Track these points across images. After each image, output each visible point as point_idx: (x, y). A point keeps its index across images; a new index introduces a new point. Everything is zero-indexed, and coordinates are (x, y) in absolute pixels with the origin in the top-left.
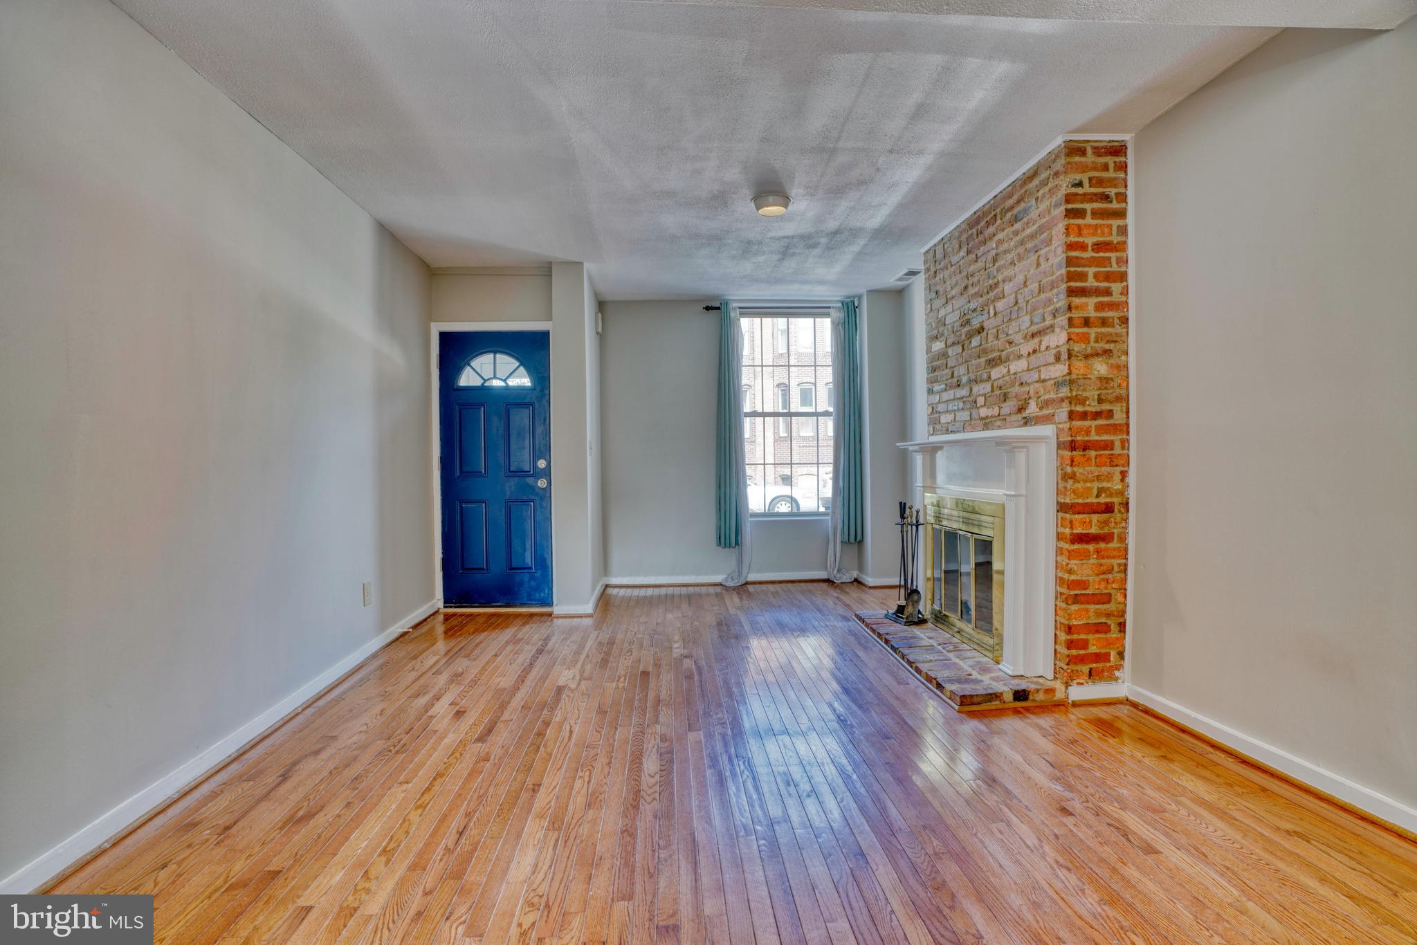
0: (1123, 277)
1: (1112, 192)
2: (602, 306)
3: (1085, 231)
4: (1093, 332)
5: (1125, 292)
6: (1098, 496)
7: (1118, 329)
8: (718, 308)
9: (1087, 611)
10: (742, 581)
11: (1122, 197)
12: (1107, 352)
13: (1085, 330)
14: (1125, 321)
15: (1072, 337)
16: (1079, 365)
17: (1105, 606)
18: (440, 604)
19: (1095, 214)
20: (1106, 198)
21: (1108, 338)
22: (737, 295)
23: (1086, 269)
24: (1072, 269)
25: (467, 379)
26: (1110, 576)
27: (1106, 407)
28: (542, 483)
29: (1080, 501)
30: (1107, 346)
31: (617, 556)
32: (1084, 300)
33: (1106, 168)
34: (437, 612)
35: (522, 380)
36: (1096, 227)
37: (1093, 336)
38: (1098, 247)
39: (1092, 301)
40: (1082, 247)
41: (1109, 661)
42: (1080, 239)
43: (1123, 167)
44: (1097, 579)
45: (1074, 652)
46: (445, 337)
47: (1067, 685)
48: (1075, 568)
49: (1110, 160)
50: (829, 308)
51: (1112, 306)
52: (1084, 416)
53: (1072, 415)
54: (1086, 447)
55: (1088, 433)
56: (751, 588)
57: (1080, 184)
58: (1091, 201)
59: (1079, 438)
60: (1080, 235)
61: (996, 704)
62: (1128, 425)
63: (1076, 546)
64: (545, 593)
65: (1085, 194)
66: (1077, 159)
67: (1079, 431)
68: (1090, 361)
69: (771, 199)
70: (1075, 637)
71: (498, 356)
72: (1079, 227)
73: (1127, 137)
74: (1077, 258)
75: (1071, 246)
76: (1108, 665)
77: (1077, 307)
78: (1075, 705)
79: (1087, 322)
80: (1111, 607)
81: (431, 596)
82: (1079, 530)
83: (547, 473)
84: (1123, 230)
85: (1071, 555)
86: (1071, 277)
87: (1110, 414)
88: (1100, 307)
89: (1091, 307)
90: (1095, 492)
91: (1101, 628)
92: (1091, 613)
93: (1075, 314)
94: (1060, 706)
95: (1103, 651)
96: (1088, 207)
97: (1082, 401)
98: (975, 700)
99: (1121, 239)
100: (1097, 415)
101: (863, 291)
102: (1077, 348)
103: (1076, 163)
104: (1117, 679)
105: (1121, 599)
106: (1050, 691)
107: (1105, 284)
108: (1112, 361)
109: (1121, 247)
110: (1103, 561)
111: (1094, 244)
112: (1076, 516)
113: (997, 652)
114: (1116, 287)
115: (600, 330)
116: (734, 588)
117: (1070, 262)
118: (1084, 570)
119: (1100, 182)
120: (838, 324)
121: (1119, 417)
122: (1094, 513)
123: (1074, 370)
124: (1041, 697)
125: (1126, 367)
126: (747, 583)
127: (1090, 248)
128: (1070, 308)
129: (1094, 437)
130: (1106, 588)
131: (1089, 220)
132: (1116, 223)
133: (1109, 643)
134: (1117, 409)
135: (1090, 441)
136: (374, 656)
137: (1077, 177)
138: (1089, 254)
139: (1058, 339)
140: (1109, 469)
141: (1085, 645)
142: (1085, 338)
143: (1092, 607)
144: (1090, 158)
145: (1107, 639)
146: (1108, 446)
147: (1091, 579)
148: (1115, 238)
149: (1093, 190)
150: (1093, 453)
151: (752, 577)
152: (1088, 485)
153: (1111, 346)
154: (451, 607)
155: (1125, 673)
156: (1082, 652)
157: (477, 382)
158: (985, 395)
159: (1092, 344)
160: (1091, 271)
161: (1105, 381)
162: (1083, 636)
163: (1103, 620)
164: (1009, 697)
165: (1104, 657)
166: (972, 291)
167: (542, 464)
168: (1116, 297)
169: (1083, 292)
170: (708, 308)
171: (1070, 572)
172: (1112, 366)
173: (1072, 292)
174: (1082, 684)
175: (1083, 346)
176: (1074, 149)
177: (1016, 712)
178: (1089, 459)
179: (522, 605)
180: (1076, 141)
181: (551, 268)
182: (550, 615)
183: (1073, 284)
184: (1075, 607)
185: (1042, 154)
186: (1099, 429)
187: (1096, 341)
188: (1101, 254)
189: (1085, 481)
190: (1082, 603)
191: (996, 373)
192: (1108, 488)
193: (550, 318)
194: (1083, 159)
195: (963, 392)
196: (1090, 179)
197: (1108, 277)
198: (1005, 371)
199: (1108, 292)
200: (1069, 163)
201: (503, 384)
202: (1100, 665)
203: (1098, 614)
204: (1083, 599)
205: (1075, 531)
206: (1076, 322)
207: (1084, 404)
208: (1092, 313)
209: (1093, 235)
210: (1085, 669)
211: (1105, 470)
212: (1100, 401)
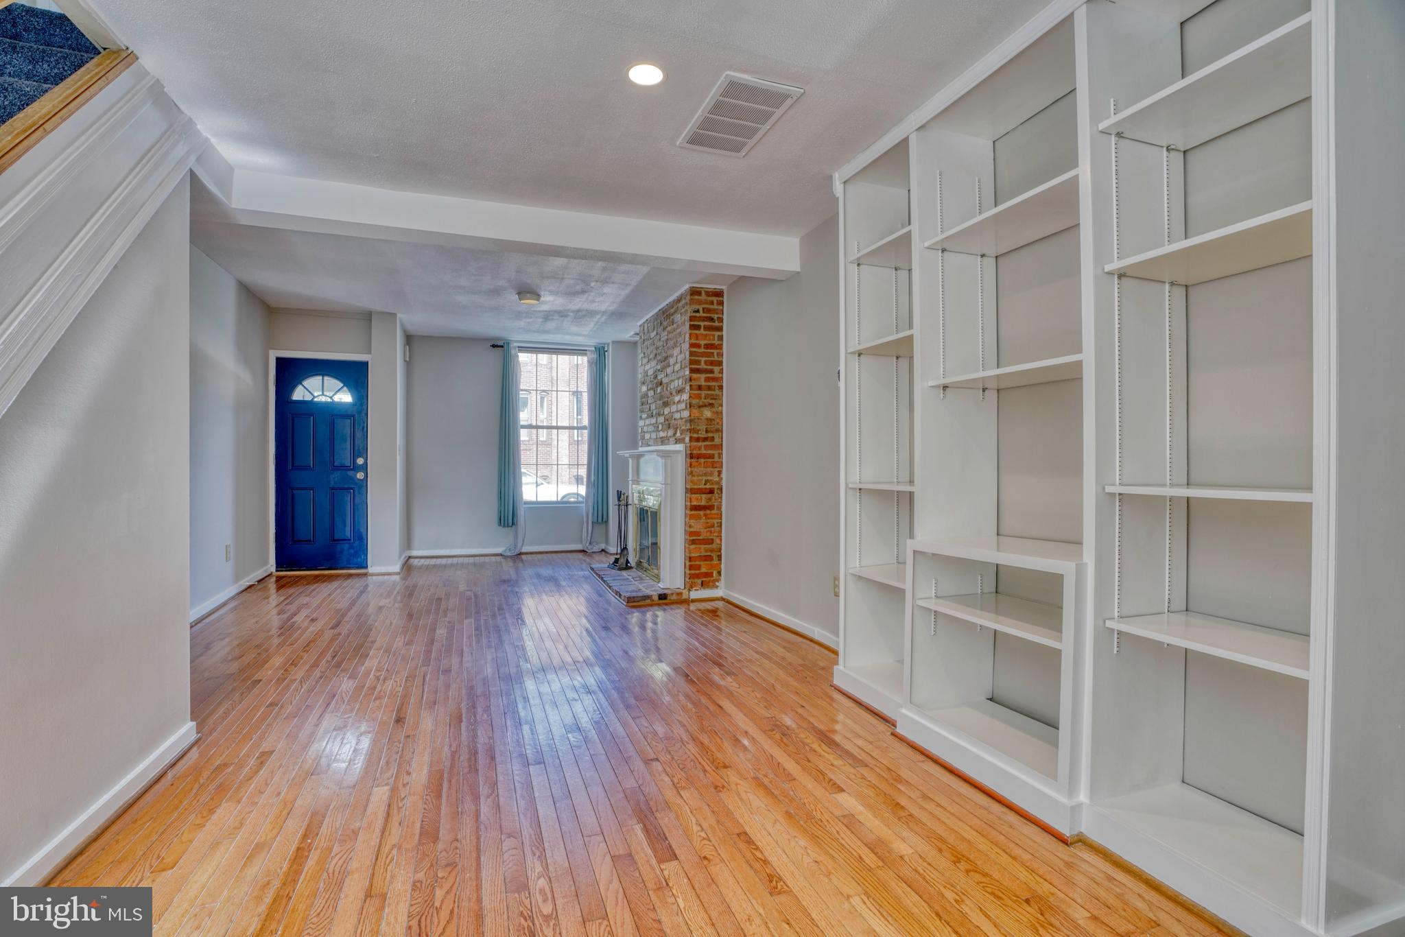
0: (720, 363)
1: (716, 316)
2: (409, 339)
3: (700, 337)
4: (703, 393)
5: (721, 372)
6: (705, 484)
7: (717, 392)
8: (502, 347)
9: (700, 548)
10: (517, 552)
11: (721, 320)
12: (711, 405)
13: (699, 392)
14: (721, 388)
15: (692, 395)
16: (696, 412)
17: (710, 546)
18: (273, 569)
19: (706, 328)
20: (712, 319)
21: (712, 397)
22: (516, 337)
23: (700, 358)
24: (693, 358)
25: (299, 394)
26: (713, 529)
27: (710, 435)
28: (360, 475)
29: (695, 487)
30: (711, 402)
31: (419, 532)
32: (699, 375)
33: (712, 303)
34: (270, 575)
35: (345, 397)
36: (706, 335)
37: (703, 396)
38: (707, 346)
39: (703, 376)
40: (698, 346)
41: (713, 576)
42: (697, 342)
43: (721, 303)
44: (705, 530)
45: (693, 572)
46: (281, 362)
47: (689, 590)
48: (693, 524)
49: (715, 299)
50: (586, 350)
51: (714, 379)
52: (698, 440)
53: (691, 439)
54: (699, 457)
55: (700, 449)
56: (523, 557)
57: (698, 311)
58: (704, 321)
59: (695, 452)
60: (697, 339)
61: (648, 601)
62: (722, 445)
63: (693, 512)
64: (361, 557)
65: (700, 317)
66: (697, 297)
67: (695, 448)
68: (702, 409)
69: (528, 295)
70: (693, 563)
71: (326, 378)
72: (696, 335)
73: (723, 287)
74: (695, 352)
75: (692, 345)
76: (712, 579)
77: (694, 379)
78: (693, 601)
79: (700, 388)
80: (714, 546)
81: (265, 562)
82: (695, 503)
83: (364, 468)
84: (721, 338)
85: (691, 517)
86: (691, 362)
87: (712, 439)
88: (707, 380)
89: (703, 380)
90: (704, 482)
91: (708, 558)
92: (702, 550)
93: (693, 383)
94: (687, 602)
95: (709, 571)
96: (702, 324)
97: (697, 431)
98: (636, 599)
99: (720, 342)
100: (705, 439)
101: (610, 341)
102: (694, 402)
103: (696, 300)
104: (717, 587)
105: (719, 542)
106: (680, 594)
107: (710, 367)
108: (714, 410)
109: (720, 347)
110: (708, 521)
111: (705, 345)
112: (693, 495)
113: (657, 578)
114: (716, 369)
115: (407, 359)
116: (511, 557)
117: (691, 354)
118: (698, 526)
119: (706, 310)
120: (592, 363)
121: (717, 441)
122: (703, 493)
123: (693, 415)
124: (674, 597)
125: (721, 413)
126: (520, 554)
127: (703, 347)
128: (691, 380)
129: (703, 451)
130: (710, 536)
131: (702, 331)
132: (717, 334)
133: (712, 567)
134: (716, 436)
135: (701, 454)
136: (232, 598)
137: (697, 307)
138: (702, 350)
139: (685, 396)
140: (712, 469)
141: (699, 567)
142: (698, 396)
143: (703, 546)
144: (703, 297)
145: (711, 565)
146: (712, 456)
147: (702, 530)
148: (716, 342)
149: (705, 315)
150: (703, 460)
151: (525, 549)
152: (700, 478)
153: (713, 401)
154: (282, 571)
155: (721, 584)
156: (697, 572)
157: (308, 398)
158: (662, 423)
159: (703, 400)
160: (703, 359)
161: (710, 420)
162: (697, 563)
163: (709, 554)
164: (656, 598)
165: (709, 575)
166: (659, 358)
167: (360, 461)
168: (716, 375)
169: (698, 371)
170: (494, 346)
171: (690, 527)
172: (714, 412)
173: (692, 371)
174: (698, 590)
175: (698, 401)
176: (695, 292)
177: (659, 605)
178: (700, 463)
179: (342, 568)
180: (697, 288)
181: (371, 315)
182: (365, 575)
183: (693, 366)
184: (693, 546)
185: (678, 294)
186: (706, 447)
187: (705, 399)
188: (709, 351)
189: (698, 476)
190: (697, 544)
191: (667, 411)
192: (711, 480)
193: (369, 352)
194: (700, 297)
195: (653, 421)
196: (703, 309)
197: (712, 363)
198: (669, 410)
199: (712, 371)
200: (692, 299)
201: (329, 400)
202: (708, 579)
203: (706, 550)
204: (697, 542)
205: (692, 504)
206: (694, 387)
207: (698, 433)
208: (703, 383)
209: (704, 340)
210: (699, 581)
211: (709, 470)
212: (707, 431)
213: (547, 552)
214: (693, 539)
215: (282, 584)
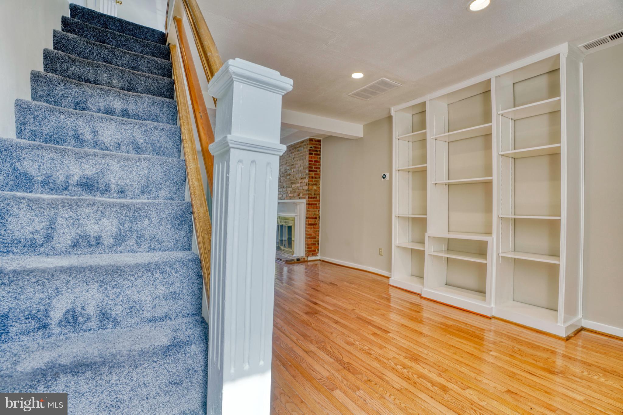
0: (319, 168)
1: (318, 150)
5: (320, 171)
7: (318, 179)
11: (320, 151)
12: (316, 184)
13: (312, 179)
14: (320, 178)
15: (309, 180)
16: (311, 187)
19: (315, 154)
20: (316, 151)
21: (316, 181)
26: (316, 233)
27: (316, 196)
29: (310, 216)
33: (317, 145)
36: (315, 157)
37: (313, 181)
38: (315, 161)
39: (313, 173)
40: (312, 161)
42: (312, 159)
43: (320, 145)
44: (314, 233)
45: (309, 250)
47: (307, 257)
49: (318, 143)
51: (317, 174)
52: (311, 198)
53: (309, 198)
54: (311, 204)
55: (312, 202)
57: (312, 147)
58: (314, 151)
61: (293, 262)
62: (320, 200)
63: (309, 226)
66: (311, 142)
67: (310, 201)
68: (313, 186)
70: (309, 246)
72: (311, 157)
73: (321, 139)
74: (311, 163)
75: (310, 161)
78: (309, 261)
79: (312, 177)
80: (316, 240)
82: (310, 223)
84: (320, 158)
85: (308, 228)
86: (310, 167)
87: (316, 198)
88: (315, 174)
89: (313, 174)
90: (313, 214)
91: (314, 244)
94: (307, 261)
95: (315, 249)
96: (313, 152)
97: (311, 195)
98: (289, 261)
99: (319, 160)
100: (314, 198)
102: (310, 183)
104: (317, 255)
105: (318, 237)
106: (304, 259)
107: (316, 170)
108: (317, 186)
109: (319, 162)
110: (315, 229)
112: (310, 220)
113: (293, 253)
114: (318, 170)
117: (309, 164)
118: (311, 231)
119: (315, 147)
121: (318, 198)
122: (313, 219)
123: (309, 188)
124: (302, 260)
125: (320, 188)
128: (309, 174)
129: (313, 202)
130: (315, 235)
131: (313, 155)
132: (318, 157)
133: (316, 247)
134: (318, 196)
137: (311, 146)
138: (313, 163)
139: (306, 180)
141: (311, 248)
142: (312, 181)
143: (312, 240)
144: (314, 142)
146: (316, 204)
147: (312, 233)
148: (318, 160)
149: (314, 149)
150: (313, 206)
153: (317, 183)
155: (319, 254)
156: (310, 250)
158: (290, 191)
160: (313, 166)
161: (316, 190)
162: (311, 246)
163: (315, 242)
164: (296, 260)
165: (315, 251)
166: (288, 164)
168: (318, 173)
169: (312, 171)
171: (308, 232)
172: (317, 187)
173: (310, 171)
174: (310, 257)
176: (311, 140)
177: (297, 263)
178: (312, 207)
180: (312, 138)
183: (310, 169)
184: (309, 240)
185: (305, 139)
186: (314, 201)
188: (316, 163)
189: (312, 212)
191: (293, 186)
192: (316, 214)
195: (285, 189)
197: (317, 168)
198: (295, 186)
199: (316, 171)
203: (314, 241)
204: (311, 238)
206: (310, 177)
208: (313, 176)
209: (314, 159)
210: (311, 253)
211: (315, 210)
212: (314, 195)
214: (309, 237)
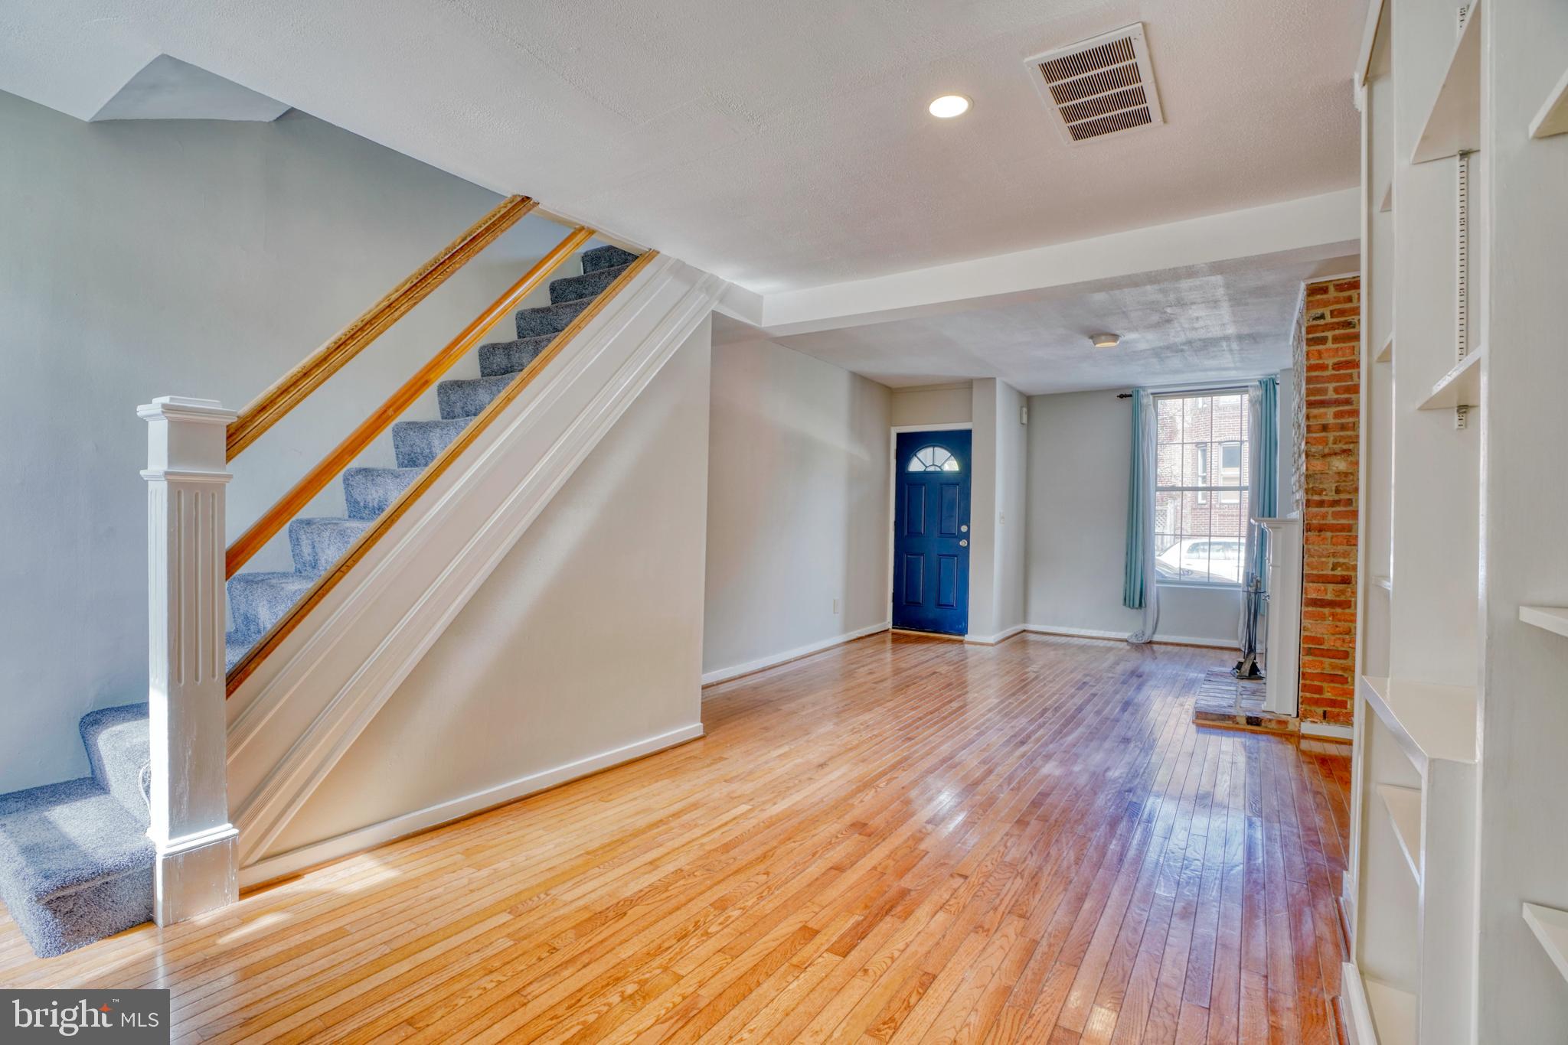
0: (1355, 389)
1: (1354, 319)
2: (1029, 402)
3: (1325, 355)
4: (1331, 436)
5: (1357, 401)
6: (1333, 569)
7: (1351, 432)
8: (1131, 396)
9: (1322, 663)
10: (1146, 639)
12: (1341, 452)
13: (1324, 434)
14: (1356, 425)
15: (1310, 440)
16: (1318, 465)
17: (1342, 661)
18: (890, 626)
19: (1336, 339)
20: (1341, 325)
21: (1347, 440)
22: (1147, 383)
23: (1326, 385)
24: (1311, 386)
25: (915, 466)
26: (1347, 637)
27: (1344, 496)
28: (963, 543)
29: (1315, 572)
30: (1345, 447)
31: (1036, 606)
32: (1322, 410)
34: (886, 631)
35: (951, 466)
36: (1337, 349)
37: (1331, 439)
38: (1338, 366)
39: (1330, 411)
40: (1323, 367)
41: (1346, 708)
42: (1321, 362)
43: (1356, 298)
44: (1333, 638)
45: (1310, 695)
46: (901, 437)
47: (1302, 720)
48: (1310, 626)
49: (1344, 294)
50: (1247, 386)
51: (1345, 414)
52: (1321, 504)
53: (1309, 503)
54: (1322, 529)
55: (1325, 517)
56: (1155, 647)
57: (1322, 317)
58: (1332, 329)
59: (1314, 522)
60: (1320, 358)
61: (1225, 722)
63: (1310, 609)
64: (961, 624)
65: (1326, 325)
66: (1319, 297)
67: (1316, 516)
68: (1328, 459)
69: (1103, 338)
70: (1312, 683)
71: (936, 448)
72: (1320, 351)
73: (1359, 274)
74: (1317, 377)
75: (1312, 368)
76: (1344, 711)
77: (1315, 417)
78: (1306, 737)
79: (1325, 428)
81: (884, 619)
82: (1316, 596)
83: (966, 536)
84: (1356, 351)
86: (1311, 392)
87: (1343, 503)
88: (1337, 415)
89: (1330, 416)
90: (1331, 566)
91: (1333, 678)
92: (1327, 665)
93: (1312, 422)
94: (1293, 735)
95: (1339, 698)
96: (1329, 334)
97: (1319, 491)
98: (1209, 717)
99: (1354, 357)
100: (1334, 503)
101: (1277, 370)
102: (1316, 449)
103: (1318, 301)
104: (1346, 723)
106: (1286, 723)
107: (1339, 396)
108: (1346, 459)
109: (1355, 364)
110: (1339, 624)
111: (1335, 364)
112: (1311, 584)
114: (1348, 398)
115: (1025, 420)
116: (1133, 644)
117: (1310, 380)
118: (1321, 629)
119: (1338, 313)
120: (1256, 401)
121: (1350, 505)
122: (1329, 583)
123: (1311, 468)
124: (1273, 725)
125: (1357, 463)
126: (1150, 642)
127: (1330, 368)
128: (1309, 418)
129: (1330, 521)
130: (1342, 646)
131: (1330, 345)
132: (1348, 346)
133: (1342, 692)
134: (1349, 498)
135: (1326, 524)
136: (838, 646)
137: (1319, 311)
138: (1330, 372)
140: (1346, 548)
141: (1318, 690)
142: (1322, 441)
143: (1327, 661)
144: (1332, 293)
145: (1343, 689)
146: (1341, 528)
147: (1326, 637)
148: (1350, 358)
149: (1333, 321)
150: (1329, 534)
151: (1157, 638)
152: (1324, 559)
153: (1349, 447)
154: (897, 628)
155: (1354, 721)
156: (1316, 696)
157: (921, 468)
159: (1331, 445)
160: (1331, 386)
161: (1339, 475)
162: (1319, 683)
163: (1335, 672)
164: (1242, 720)
165: (1335, 704)
167: (964, 529)
169: (1323, 404)
170: (1122, 396)
172: (1346, 464)
173: (1311, 405)
174: (1316, 722)
175: (1321, 447)
176: (1317, 290)
177: (1249, 732)
178: (1325, 540)
179: (945, 633)
180: (1317, 283)
181: (972, 382)
182: (961, 642)
183: (1312, 398)
184: (1311, 659)
186: (1335, 515)
187: (1335, 443)
188: (1342, 372)
189: (1322, 557)
190: (1316, 656)
192: (1344, 564)
193: (970, 420)
194: (1324, 296)
196: (1332, 312)
200: (1311, 302)
201: (938, 469)
202: (1336, 710)
203: (1333, 667)
204: (1317, 652)
205: (1309, 597)
206: (1315, 428)
207: (1320, 494)
208: (1331, 420)
209: (1334, 356)
210: (1320, 711)
211: (1340, 548)
212: (1338, 491)
213: (1186, 645)
214: (1311, 647)
215: (897, 639)
